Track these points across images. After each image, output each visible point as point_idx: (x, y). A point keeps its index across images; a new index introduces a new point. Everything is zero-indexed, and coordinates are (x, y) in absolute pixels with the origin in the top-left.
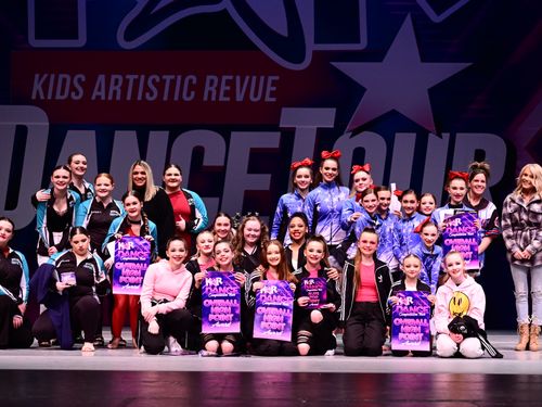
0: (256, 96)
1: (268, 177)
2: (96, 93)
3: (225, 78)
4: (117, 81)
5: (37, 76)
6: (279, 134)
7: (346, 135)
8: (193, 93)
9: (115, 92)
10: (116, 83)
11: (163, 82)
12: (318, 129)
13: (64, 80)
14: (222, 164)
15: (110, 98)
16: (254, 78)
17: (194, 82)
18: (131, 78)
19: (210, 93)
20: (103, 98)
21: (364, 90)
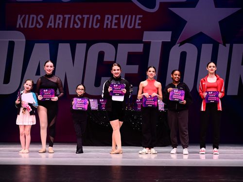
0: (131, 25)
1: (137, 66)
2: (49, 24)
3: (115, 16)
4: (60, 18)
5: (19, 16)
6: (143, 44)
7: (177, 45)
8: (98, 24)
9: (59, 24)
10: (59, 19)
11: (83, 18)
12: (163, 42)
13: (33, 18)
14: (114, 60)
15: (56, 27)
16: (130, 16)
17: (99, 19)
18: (67, 16)
19: (107, 24)
20: (53, 27)
21: (186, 22)
